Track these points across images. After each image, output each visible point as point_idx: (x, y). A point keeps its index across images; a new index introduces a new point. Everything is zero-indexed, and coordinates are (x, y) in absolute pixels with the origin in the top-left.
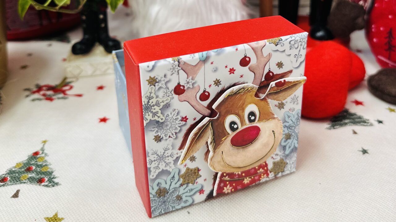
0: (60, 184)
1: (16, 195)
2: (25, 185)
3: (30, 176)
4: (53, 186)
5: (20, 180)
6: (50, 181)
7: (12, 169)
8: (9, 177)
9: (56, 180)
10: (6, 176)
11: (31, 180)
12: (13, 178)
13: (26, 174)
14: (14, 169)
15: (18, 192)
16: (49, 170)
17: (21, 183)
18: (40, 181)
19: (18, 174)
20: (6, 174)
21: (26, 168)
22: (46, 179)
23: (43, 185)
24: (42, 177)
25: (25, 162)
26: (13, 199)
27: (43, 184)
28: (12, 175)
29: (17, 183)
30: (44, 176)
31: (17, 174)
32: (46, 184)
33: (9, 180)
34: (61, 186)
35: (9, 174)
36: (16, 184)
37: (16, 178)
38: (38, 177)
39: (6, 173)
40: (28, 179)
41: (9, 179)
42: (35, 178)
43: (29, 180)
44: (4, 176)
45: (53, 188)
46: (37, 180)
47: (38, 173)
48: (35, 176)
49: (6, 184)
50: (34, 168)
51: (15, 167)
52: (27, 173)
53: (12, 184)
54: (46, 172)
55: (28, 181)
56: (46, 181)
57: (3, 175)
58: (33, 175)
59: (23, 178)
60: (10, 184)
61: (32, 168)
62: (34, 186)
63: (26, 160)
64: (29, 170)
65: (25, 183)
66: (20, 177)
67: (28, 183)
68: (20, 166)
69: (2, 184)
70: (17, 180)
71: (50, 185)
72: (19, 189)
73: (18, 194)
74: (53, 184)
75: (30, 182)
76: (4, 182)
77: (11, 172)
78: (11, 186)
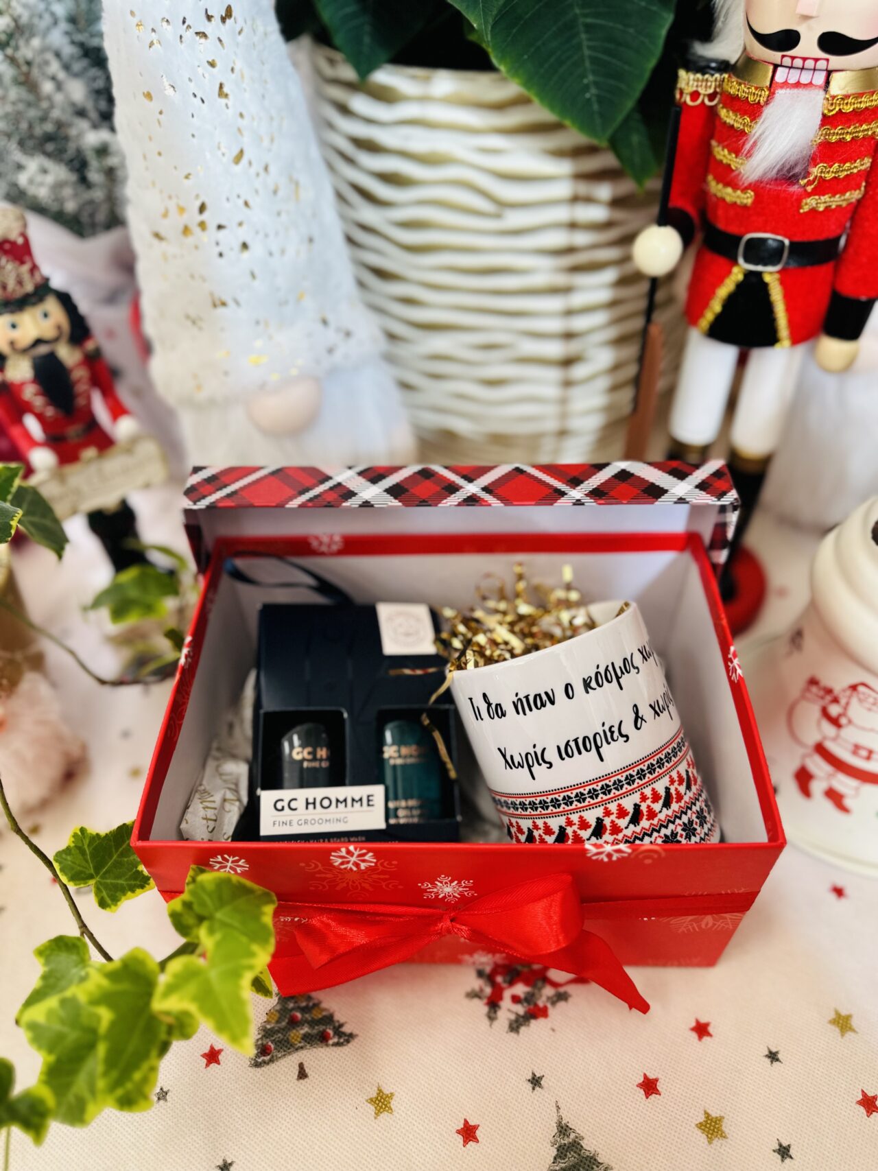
0: (357, 1035)
1: (302, 1074)
2: (305, 1052)
3: (302, 1032)
4: (348, 1041)
5: (291, 1045)
6: (338, 1031)
7: (266, 1028)
8: (270, 1043)
9: (346, 1029)
10: (265, 1042)
11: (308, 1040)
12: (278, 1044)
13: (294, 1031)
14: (268, 1027)
15: (301, 1066)
16: (324, 1013)
17: (297, 1049)
18: (323, 1039)
19: (282, 1034)
20: (261, 1038)
21: (287, 1020)
22: (331, 1032)
23: (333, 1045)
24: (321, 1029)
25: (278, 1008)
26: (301, 1081)
27: (331, 1042)
28: (273, 1038)
30: (324, 1027)
31: (280, 1035)
32: (336, 1040)
33: (275, 1049)
34: (359, 1038)
35: (267, 1038)
36: (290, 1053)
37: (283, 1042)
38: (315, 1031)
39: (260, 1036)
40: (303, 1039)
41: (272, 1046)
43: (306, 1041)
44: (260, 1042)
45: (350, 1045)
46: (318, 1037)
47: (312, 1023)
48: (309, 1031)
49: (273, 1057)
50: (299, 1015)
51: (268, 1022)
52: (294, 1028)
53: (284, 1055)
54: (321, 1019)
55: (306, 1044)
56: (332, 1035)
57: (258, 1040)
58: (306, 1029)
59: (296, 1040)
60: (280, 1055)
61: (297, 1017)
62: (320, 1049)
63: (278, 1003)
64: (294, 1023)
65: (302, 1048)
66: (288, 1039)
67: (308, 1047)
68: (276, 1018)
69: (267, 1058)
70: (287, 1046)
71: (342, 1040)
72: (300, 1062)
73: (305, 1071)
74: (346, 1038)
75: (309, 1043)
76: (269, 1055)
77: (267, 1032)
78: (285, 1059)
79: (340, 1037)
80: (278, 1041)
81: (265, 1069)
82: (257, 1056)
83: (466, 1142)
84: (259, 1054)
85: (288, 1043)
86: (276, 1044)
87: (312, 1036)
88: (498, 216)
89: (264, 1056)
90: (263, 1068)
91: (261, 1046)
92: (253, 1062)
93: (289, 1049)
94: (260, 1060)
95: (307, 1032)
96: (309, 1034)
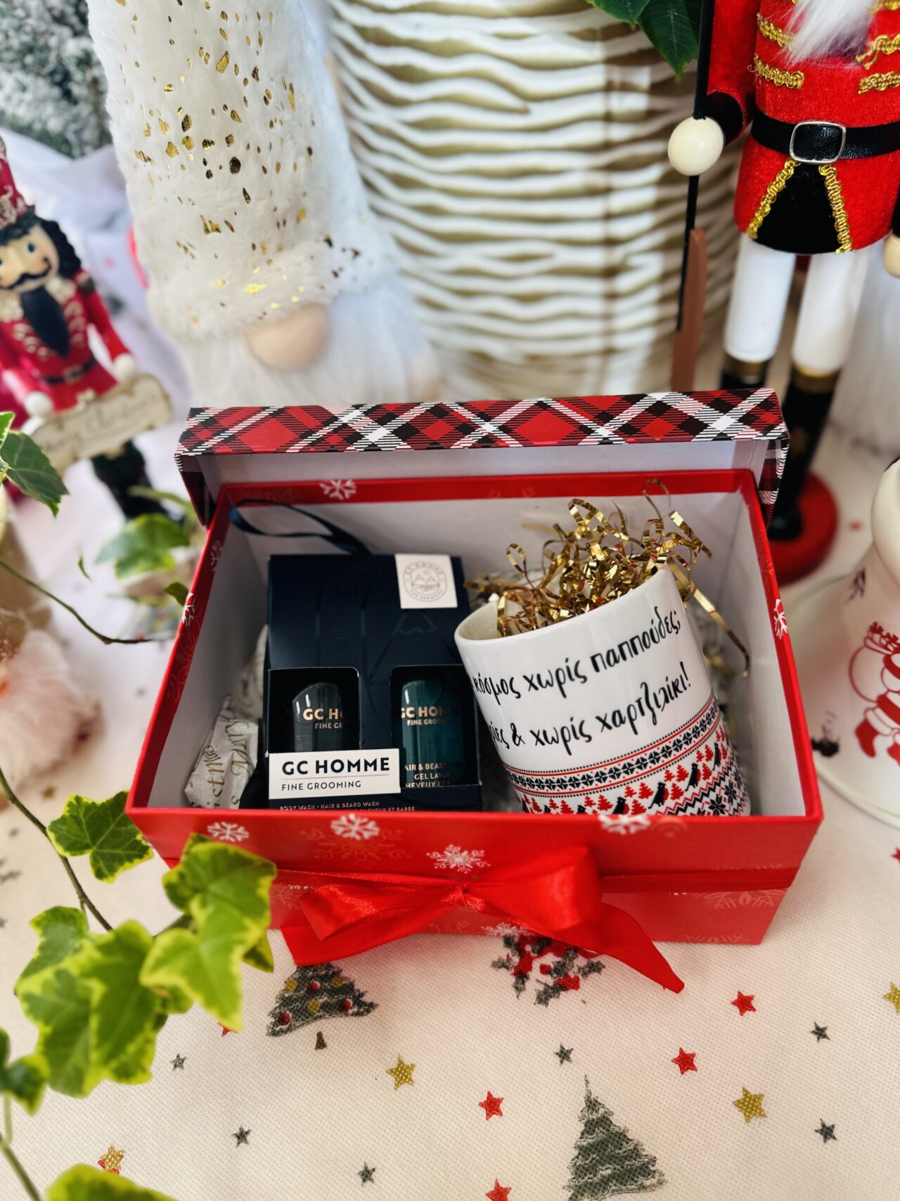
0: (378, 1005)
1: (321, 1044)
2: (323, 1021)
3: (321, 1001)
4: (368, 1011)
5: (310, 1014)
6: (358, 1000)
7: (284, 996)
8: (288, 1012)
9: (366, 999)
10: (283, 1011)
11: (327, 1009)
12: (297, 1012)
13: (313, 1000)
14: (287, 995)
15: (320, 1035)
16: (344, 982)
17: (315, 1019)
18: (342, 1008)
19: (300, 1002)
20: (279, 1007)
21: (305, 989)
22: (351, 1002)
23: (352, 1015)
24: (341, 998)
25: (297, 976)
26: (319, 1051)
27: (350, 1012)
28: (292, 1007)
29: (309, 1021)
30: (344, 996)
31: (298, 1003)
32: (355, 1010)
33: (293, 1018)
34: (379, 1008)
35: (285, 1006)
36: (308, 1023)
37: (301, 1011)
38: (334, 1001)
39: (278, 1005)
40: (321, 1008)
41: (291, 1015)
42: (332, 1003)
43: (325, 1010)
44: (278, 1011)
45: (370, 1015)
46: (337, 1007)
47: (332, 992)
48: (329, 1000)
49: (290, 1025)
50: (318, 984)
51: (286, 990)
52: (313, 997)
53: (302, 1024)
54: (341, 988)
55: (325, 1013)
56: (351, 1005)
57: (276, 1009)
58: (324, 999)
59: (315, 1009)
60: (298, 1025)
61: (316, 985)
62: (339, 1019)
63: (296, 971)
64: (312, 992)
65: (321, 1017)
66: (306, 1007)
67: (327, 1016)
68: (294, 987)
69: (285, 1027)
70: (306, 1016)
71: (362, 1010)
72: (318, 1031)
73: (323, 1040)
74: (366, 1007)
75: (327, 1012)
76: (287, 1024)
77: (285, 1001)
78: (303, 1028)
79: (360, 1007)
80: (296, 1010)
81: (283, 1038)
82: (275, 1024)
83: (489, 1116)
84: (277, 1023)
85: (307, 1012)
86: (294, 1013)
87: (332, 1005)
88: (525, 112)
89: (282, 1025)
90: (281, 1037)
91: (279, 1015)
92: (270, 1031)
93: (307, 1018)
94: (277, 1029)
95: (326, 1001)
96: (329, 1003)
